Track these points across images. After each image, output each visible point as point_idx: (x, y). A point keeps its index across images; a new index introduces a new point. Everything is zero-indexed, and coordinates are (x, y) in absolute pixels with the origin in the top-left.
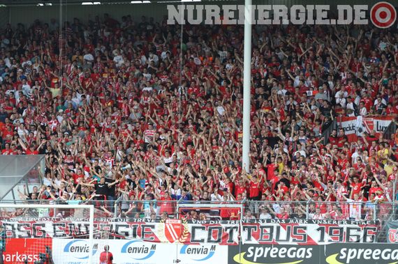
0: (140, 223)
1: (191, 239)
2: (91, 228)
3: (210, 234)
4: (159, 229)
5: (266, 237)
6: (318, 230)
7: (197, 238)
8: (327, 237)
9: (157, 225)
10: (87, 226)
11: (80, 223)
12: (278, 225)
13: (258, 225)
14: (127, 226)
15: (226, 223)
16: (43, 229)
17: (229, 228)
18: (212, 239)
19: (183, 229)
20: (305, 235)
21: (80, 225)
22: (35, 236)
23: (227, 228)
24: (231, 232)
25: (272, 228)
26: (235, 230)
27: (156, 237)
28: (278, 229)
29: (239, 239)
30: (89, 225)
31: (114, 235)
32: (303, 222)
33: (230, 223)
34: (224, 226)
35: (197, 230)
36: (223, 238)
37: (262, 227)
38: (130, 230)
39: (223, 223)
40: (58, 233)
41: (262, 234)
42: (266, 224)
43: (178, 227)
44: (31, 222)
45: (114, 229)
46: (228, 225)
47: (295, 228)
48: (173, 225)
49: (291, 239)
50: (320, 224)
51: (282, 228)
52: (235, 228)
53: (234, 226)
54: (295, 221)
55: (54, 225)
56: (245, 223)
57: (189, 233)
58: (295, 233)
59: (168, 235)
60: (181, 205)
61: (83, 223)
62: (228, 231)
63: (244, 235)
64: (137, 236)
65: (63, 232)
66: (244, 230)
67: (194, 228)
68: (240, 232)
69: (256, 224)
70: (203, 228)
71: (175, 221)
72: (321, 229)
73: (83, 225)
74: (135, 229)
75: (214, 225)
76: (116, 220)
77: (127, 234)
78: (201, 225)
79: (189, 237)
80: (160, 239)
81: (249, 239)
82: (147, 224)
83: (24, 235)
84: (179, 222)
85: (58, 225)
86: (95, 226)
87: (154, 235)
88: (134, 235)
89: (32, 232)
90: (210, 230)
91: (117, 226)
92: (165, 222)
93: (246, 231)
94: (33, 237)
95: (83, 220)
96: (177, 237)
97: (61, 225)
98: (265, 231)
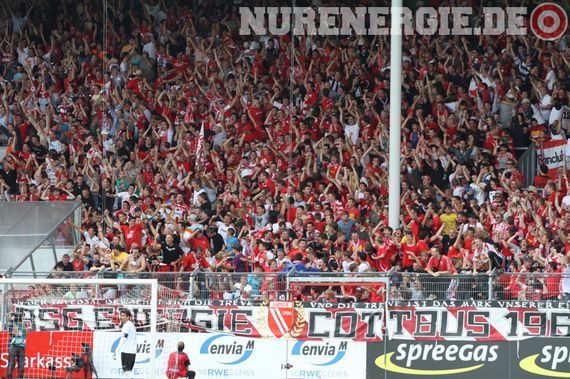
0: (229, 307)
1: (309, 332)
2: (153, 316)
3: (338, 325)
4: (259, 316)
5: (426, 328)
6: (507, 317)
7: (318, 329)
8: (521, 328)
9: (255, 309)
10: (147, 312)
11: (136, 307)
12: (445, 309)
13: (413, 309)
14: (210, 312)
15: (364, 307)
16: (78, 316)
17: (367, 314)
18: (342, 331)
19: (296, 316)
20: (486, 326)
21: (136, 311)
22: (66, 328)
23: (364, 315)
24: (371, 321)
25: (434, 314)
26: (377, 318)
27: (254, 329)
28: (445, 315)
29: (384, 331)
30: (150, 311)
31: (188, 326)
32: (484, 304)
33: (370, 306)
34: (359, 311)
35: (318, 319)
36: (359, 330)
37: (419, 313)
38: (214, 319)
39: (358, 307)
40: (103, 324)
41: (419, 323)
42: (424, 308)
43: (289, 313)
44: (60, 306)
45: (189, 316)
46: (367, 310)
47: (471, 315)
48: (281, 310)
49: (465, 331)
50: (509, 308)
51: (450, 315)
52: (377, 314)
53: (376, 311)
54: (470, 303)
55: (96, 311)
56: (393, 307)
57: (305, 322)
58: (471, 322)
59: (273, 326)
60: (294, 279)
61: (141, 308)
62: (367, 319)
63: (392, 325)
64: (225, 328)
65: (110, 322)
66: (392, 317)
67: (313, 315)
68: (385, 321)
69: (409, 308)
70: (328, 315)
71: (283, 305)
72: (512, 316)
73: (140, 310)
74: (221, 317)
75: (345, 309)
76: (192, 303)
77: (209, 324)
78: (324, 310)
79: (305, 329)
80: (260, 332)
81: (399, 331)
82: (240, 308)
83: (49, 325)
84: (290, 305)
85: (101, 310)
86: (159, 311)
87: (250, 325)
88: (221, 327)
89: (61, 322)
90: (338, 318)
91: (194, 312)
92: (268, 305)
93: (395, 320)
94: (62, 330)
95: (142, 303)
96: (287, 329)
97: (106, 310)
98: (424, 319)
